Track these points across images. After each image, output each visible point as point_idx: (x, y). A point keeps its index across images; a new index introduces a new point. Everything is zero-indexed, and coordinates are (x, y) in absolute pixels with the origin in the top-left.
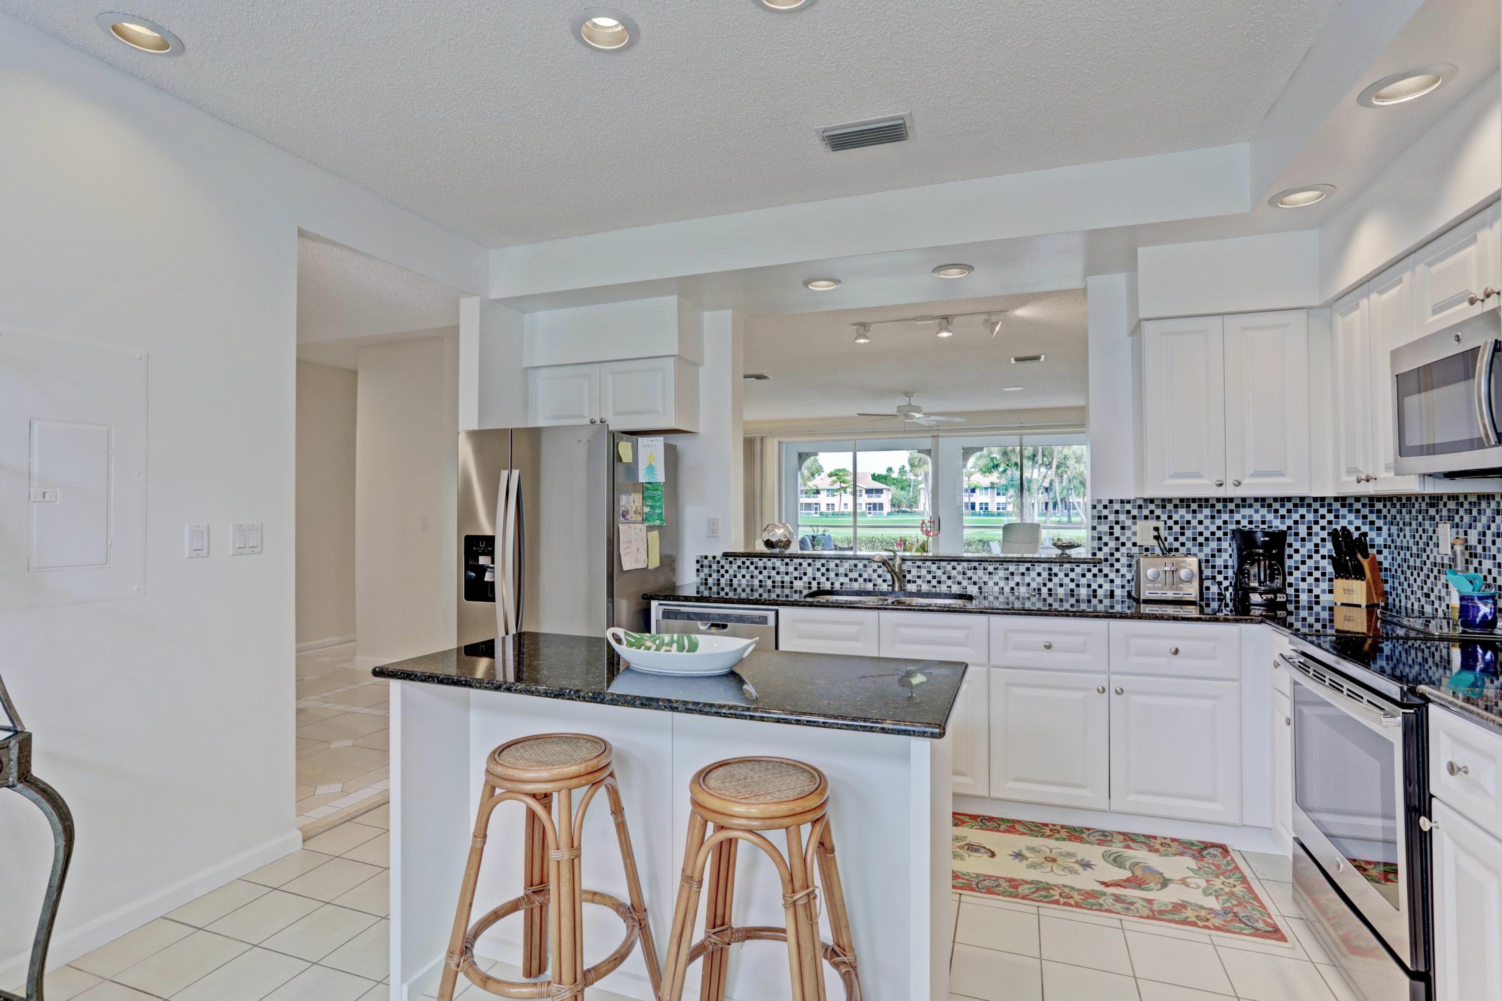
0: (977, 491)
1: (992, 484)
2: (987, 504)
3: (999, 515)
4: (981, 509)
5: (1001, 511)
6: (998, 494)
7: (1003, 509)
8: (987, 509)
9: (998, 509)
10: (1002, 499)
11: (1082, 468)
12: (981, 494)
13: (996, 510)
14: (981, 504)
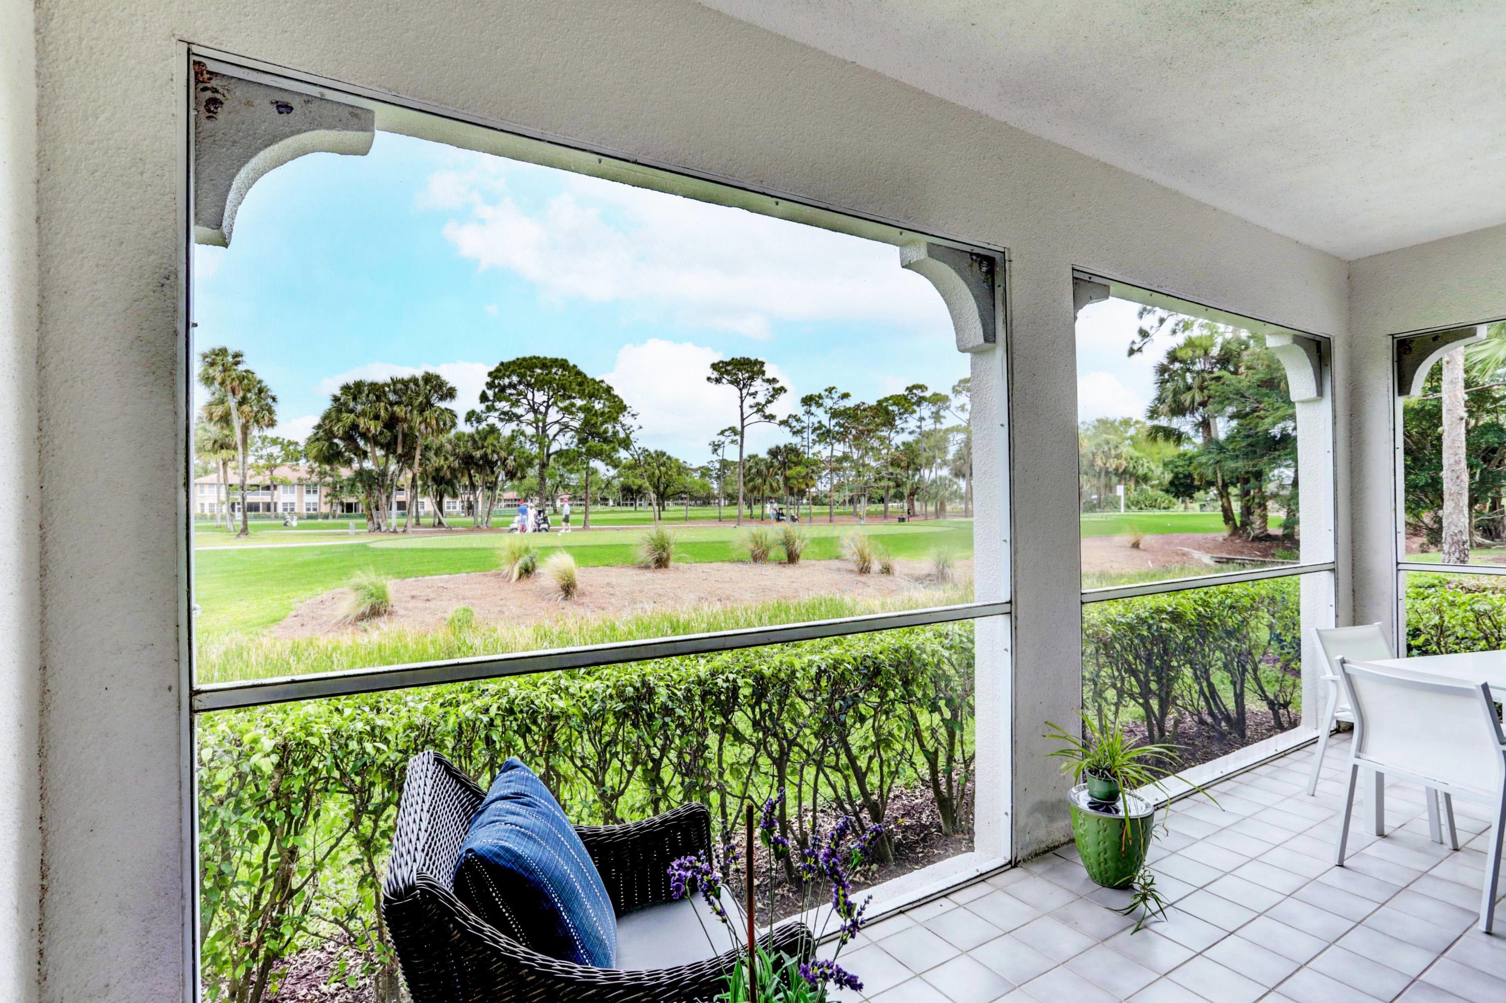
0: (280, 488)
1: (300, 479)
2: (292, 504)
3: (310, 517)
4: (285, 510)
5: (312, 512)
6: (308, 492)
7: (315, 510)
8: (292, 510)
9: (308, 510)
10: (313, 498)
11: (442, 462)
12: (285, 492)
13: (305, 512)
14: (285, 504)
